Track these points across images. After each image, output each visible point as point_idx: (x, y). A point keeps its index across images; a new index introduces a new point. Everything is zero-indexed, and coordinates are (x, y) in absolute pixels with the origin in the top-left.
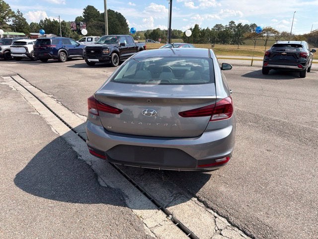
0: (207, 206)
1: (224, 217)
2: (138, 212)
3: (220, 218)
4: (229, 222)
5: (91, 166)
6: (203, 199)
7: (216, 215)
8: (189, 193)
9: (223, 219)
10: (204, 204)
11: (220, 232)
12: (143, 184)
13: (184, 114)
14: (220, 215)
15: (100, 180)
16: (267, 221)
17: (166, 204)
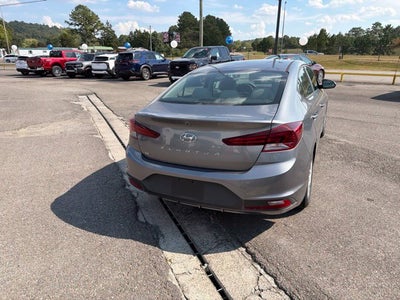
0: (255, 260)
1: (272, 276)
2: (168, 255)
3: (266, 276)
4: (276, 283)
6: (253, 251)
7: (262, 271)
9: (270, 278)
10: (252, 257)
11: (259, 292)
12: (187, 224)
13: (228, 141)
14: (267, 273)
15: (140, 214)
16: (329, 289)
17: (205, 250)
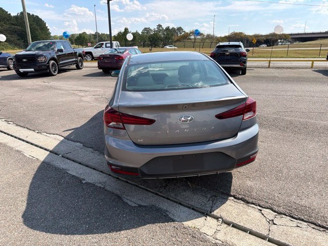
1: (267, 208)
3: (265, 209)
4: (275, 211)
5: (104, 188)
6: (240, 197)
7: (260, 208)
8: (223, 193)
9: (267, 210)
10: (243, 201)
11: (272, 222)
12: (173, 195)
14: (263, 208)
16: (303, 203)
17: (209, 209)
